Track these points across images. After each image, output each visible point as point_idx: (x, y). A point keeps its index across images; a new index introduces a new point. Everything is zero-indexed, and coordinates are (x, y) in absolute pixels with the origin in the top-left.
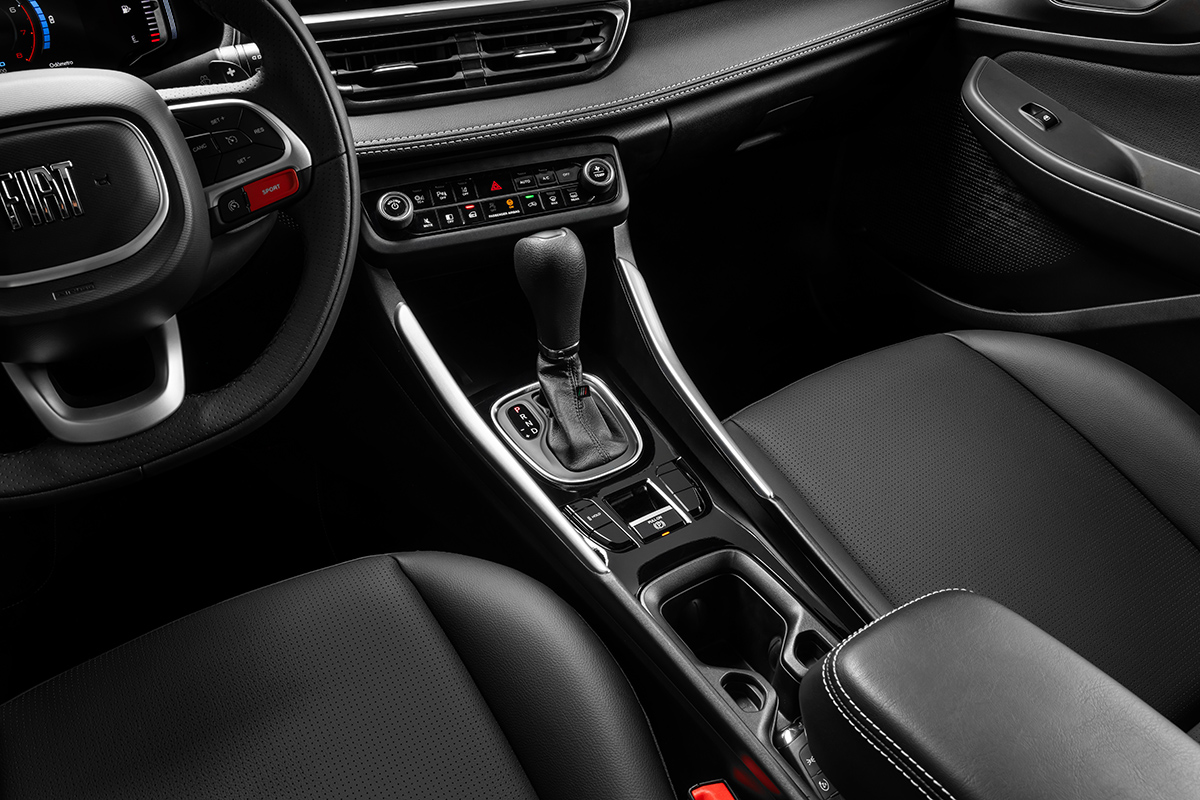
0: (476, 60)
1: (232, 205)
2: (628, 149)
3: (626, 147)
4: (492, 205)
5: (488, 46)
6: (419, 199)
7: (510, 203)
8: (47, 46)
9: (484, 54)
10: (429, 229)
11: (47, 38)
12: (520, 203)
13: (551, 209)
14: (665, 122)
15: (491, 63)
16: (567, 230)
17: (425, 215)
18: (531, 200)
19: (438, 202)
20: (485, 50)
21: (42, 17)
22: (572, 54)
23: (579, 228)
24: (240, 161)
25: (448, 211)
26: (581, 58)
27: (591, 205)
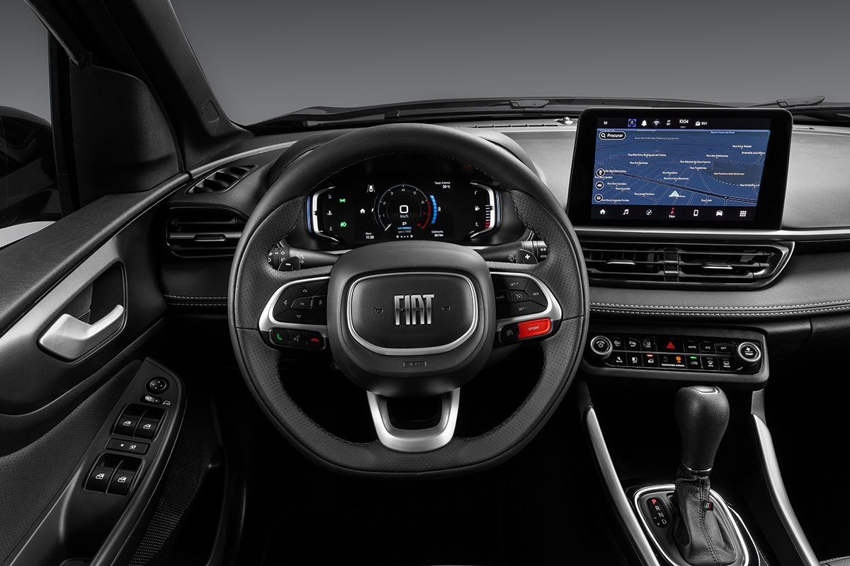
0: (676, 265)
1: (509, 332)
2: (774, 340)
3: (771, 337)
4: (665, 358)
5: (684, 258)
6: (617, 343)
7: (678, 359)
8: (433, 222)
9: (681, 263)
10: (620, 364)
11: (435, 218)
12: (686, 360)
13: (707, 368)
14: (807, 326)
15: (683, 268)
16: (720, 390)
17: (619, 354)
18: (694, 360)
19: (629, 348)
20: (682, 260)
21: (435, 207)
22: (745, 271)
23: (725, 387)
24: (520, 309)
25: (634, 355)
26: (750, 275)
27: (739, 373)
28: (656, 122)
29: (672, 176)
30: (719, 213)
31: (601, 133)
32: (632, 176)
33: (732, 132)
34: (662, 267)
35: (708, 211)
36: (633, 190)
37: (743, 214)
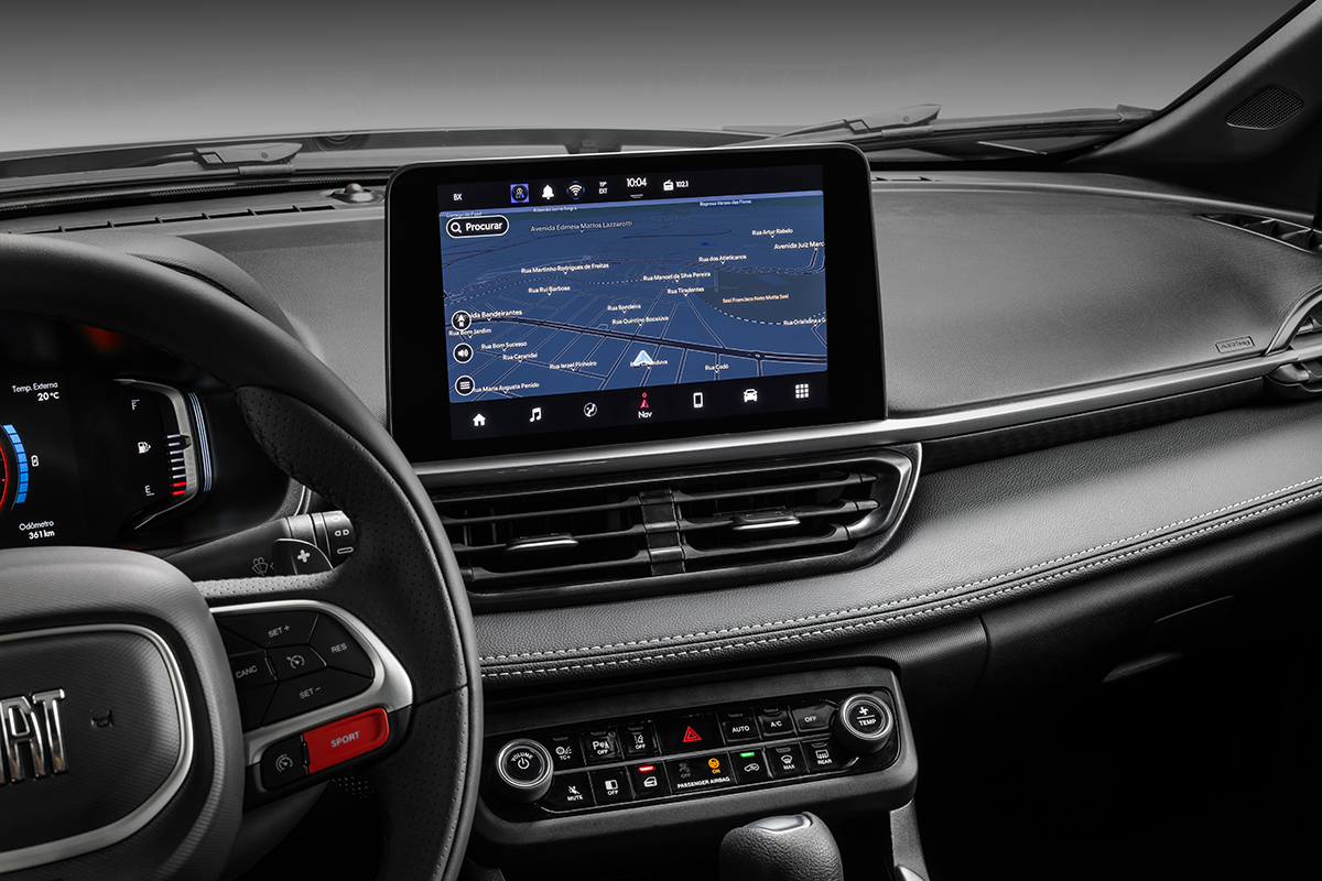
0: (671, 532)
1: (283, 762)
2: (915, 681)
3: (907, 675)
4: (683, 767)
5: (689, 511)
6: (562, 752)
7: (714, 764)
8: (21, 498)
9: (685, 524)
10: (576, 804)
11: (23, 488)
12: (732, 764)
13: (783, 776)
14: (977, 635)
15: (693, 538)
16: (814, 817)
17: (571, 779)
18: (749, 761)
19: (594, 758)
20: (685, 517)
21: (22, 458)
22: (826, 525)
23: (830, 812)
24: (304, 694)
25: (609, 774)
26: (840, 533)
27: (852, 772)
28: (576, 189)
29: (631, 314)
30: (750, 396)
31: (451, 219)
32: (537, 323)
33: (746, 199)
34: (642, 542)
35: (723, 391)
36: (546, 356)
37: (802, 391)
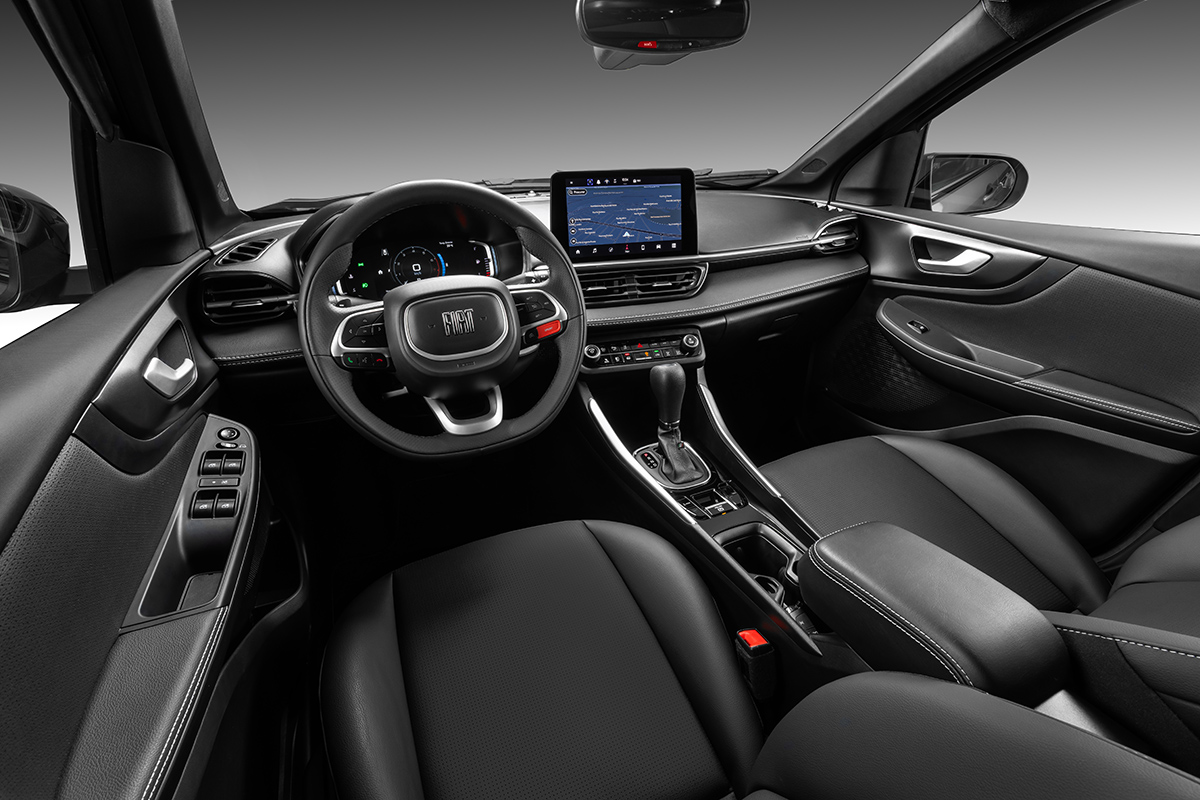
0: (634, 286)
2: (706, 333)
3: (703, 331)
5: (639, 281)
6: (603, 350)
7: (647, 354)
9: (638, 284)
10: (607, 364)
13: (666, 357)
14: (724, 320)
15: (640, 288)
17: (606, 357)
18: (657, 353)
19: (612, 351)
22: (680, 286)
25: (617, 356)
26: (684, 288)
27: (688, 356)
28: (607, 181)
29: (623, 220)
30: (659, 247)
31: (570, 190)
32: (595, 223)
33: (658, 186)
34: (625, 289)
35: (651, 245)
36: (597, 233)
37: (674, 245)
